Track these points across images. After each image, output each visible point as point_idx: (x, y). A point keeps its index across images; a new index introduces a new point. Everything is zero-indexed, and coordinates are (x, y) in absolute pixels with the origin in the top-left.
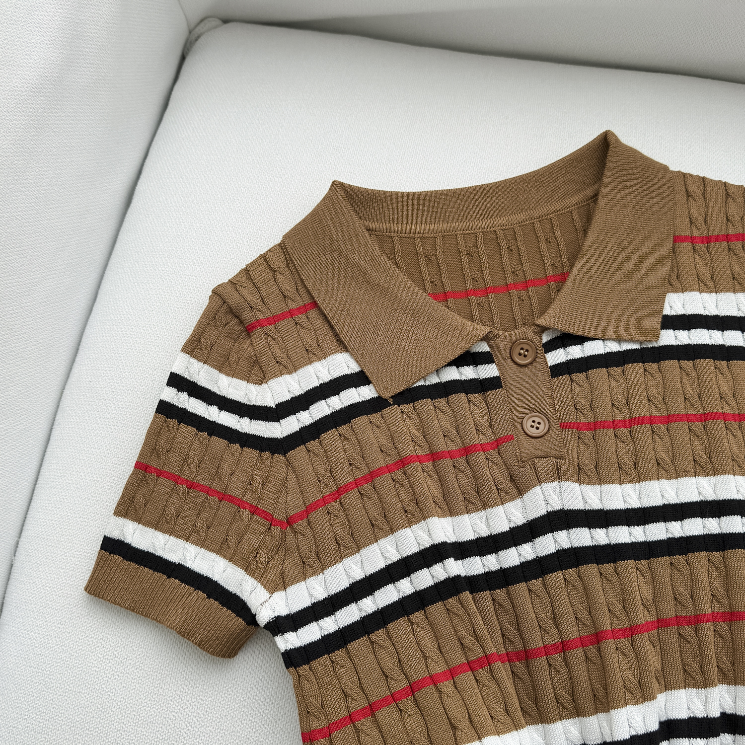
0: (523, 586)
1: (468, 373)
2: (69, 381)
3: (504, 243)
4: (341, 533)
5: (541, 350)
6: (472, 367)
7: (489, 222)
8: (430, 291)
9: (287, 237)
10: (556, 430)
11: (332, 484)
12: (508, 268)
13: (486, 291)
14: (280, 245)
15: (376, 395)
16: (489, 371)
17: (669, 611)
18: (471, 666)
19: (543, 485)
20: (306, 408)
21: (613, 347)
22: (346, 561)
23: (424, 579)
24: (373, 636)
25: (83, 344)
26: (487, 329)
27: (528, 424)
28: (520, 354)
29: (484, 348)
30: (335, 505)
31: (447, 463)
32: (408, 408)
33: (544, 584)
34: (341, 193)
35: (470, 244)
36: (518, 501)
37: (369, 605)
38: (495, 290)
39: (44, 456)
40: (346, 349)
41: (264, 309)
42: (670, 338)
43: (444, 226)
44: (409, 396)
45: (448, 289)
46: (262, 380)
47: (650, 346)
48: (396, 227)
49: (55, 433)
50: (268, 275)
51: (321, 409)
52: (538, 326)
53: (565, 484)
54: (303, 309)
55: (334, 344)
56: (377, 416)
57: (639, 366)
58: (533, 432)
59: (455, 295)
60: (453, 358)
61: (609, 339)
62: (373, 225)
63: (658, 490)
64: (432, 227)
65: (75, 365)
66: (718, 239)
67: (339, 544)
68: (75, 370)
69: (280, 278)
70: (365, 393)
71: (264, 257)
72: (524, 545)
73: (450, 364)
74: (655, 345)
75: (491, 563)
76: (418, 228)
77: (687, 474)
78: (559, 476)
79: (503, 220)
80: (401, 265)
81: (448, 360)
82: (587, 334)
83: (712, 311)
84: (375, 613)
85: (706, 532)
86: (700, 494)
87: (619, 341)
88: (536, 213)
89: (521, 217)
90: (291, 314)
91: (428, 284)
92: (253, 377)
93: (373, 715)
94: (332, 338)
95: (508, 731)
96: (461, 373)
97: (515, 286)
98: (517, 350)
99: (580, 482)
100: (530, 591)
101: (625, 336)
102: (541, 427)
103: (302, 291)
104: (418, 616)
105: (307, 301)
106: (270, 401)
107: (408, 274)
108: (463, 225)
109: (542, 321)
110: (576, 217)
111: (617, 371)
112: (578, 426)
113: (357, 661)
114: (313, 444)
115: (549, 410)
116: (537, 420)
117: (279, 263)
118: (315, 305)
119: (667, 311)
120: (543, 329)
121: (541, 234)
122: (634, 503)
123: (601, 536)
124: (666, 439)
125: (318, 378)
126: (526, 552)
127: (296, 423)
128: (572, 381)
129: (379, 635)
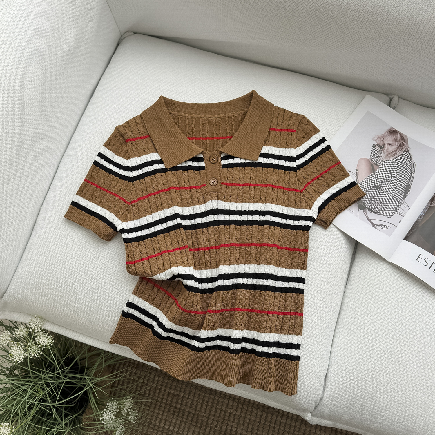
0: (201, 229)
1: (196, 164)
2: (65, 153)
3: (215, 124)
4: (147, 208)
5: (220, 159)
6: (197, 162)
7: (211, 116)
8: (188, 136)
9: (142, 113)
10: (219, 184)
11: (146, 193)
12: (215, 132)
13: (206, 139)
14: (140, 115)
15: (165, 167)
16: (202, 164)
17: (243, 241)
18: (180, 249)
19: (212, 200)
20: (141, 169)
21: (243, 161)
22: (147, 216)
23: (170, 224)
24: (152, 239)
25: (71, 141)
26: (203, 150)
27: (211, 182)
28: (213, 160)
29: (201, 156)
30: (146, 199)
31: (184, 190)
32: (174, 172)
33: (207, 230)
34: (162, 100)
35: (204, 123)
36: (204, 205)
37: (152, 230)
38: (209, 139)
39: (54, 176)
40: (157, 152)
41: (132, 135)
42: (261, 160)
43: (196, 115)
44: (175, 169)
45: (194, 136)
46: (128, 158)
47: (255, 162)
48: (180, 114)
49: (59, 169)
50: (135, 124)
51: (146, 169)
52: (219, 151)
53: (219, 201)
54: (145, 137)
55: (154, 149)
56: (164, 174)
57: (249, 168)
58: (212, 184)
59: (196, 139)
60: (190, 158)
61: (242, 158)
62: (173, 112)
63: (247, 206)
64: (192, 115)
65: (68, 148)
66: (285, 130)
67: (146, 211)
68: (68, 149)
69: (139, 126)
70: (161, 166)
71: (134, 118)
72: (204, 218)
73: (190, 160)
74: (256, 162)
75: (192, 222)
76: (187, 115)
77: (257, 202)
78: (218, 198)
79: (216, 116)
80: (180, 127)
81: (189, 159)
82: (235, 156)
83: (277, 153)
84: (154, 232)
85: (260, 220)
86: (260, 208)
87: (245, 159)
88: (227, 115)
89: (222, 115)
90: (141, 138)
91: (188, 134)
92: (126, 157)
93: (148, 260)
94: (153, 147)
95: (187, 266)
96: (193, 164)
97: (216, 138)
98: (212, 158)
99: (224, 201)
100: (203, 231)
101: (247, 158)
102: (215, 183)
103: (145, 131)
104: (167, 234)
105: (147, 134)
106: (130, 165)
107: (182, 130)
108: (202, 116)
109: (221, 150)
110: (240, 118)
111: (242, 168)
112: (227, 184)
113: (146, 245)
114: (142, 180)
115: (219, 178)
116: (214, 180)
117: (139, 121)
118: (149, 136)
119: (262, 152)
120: (221, 153)
121: (227, 122)
122: (239, 209)
123: (227, 218)
124: (253, 191)
125: (147, 160)
126: (204, 220)
127: (138, 173)
128: (228, 170)
129: (154, 238)
